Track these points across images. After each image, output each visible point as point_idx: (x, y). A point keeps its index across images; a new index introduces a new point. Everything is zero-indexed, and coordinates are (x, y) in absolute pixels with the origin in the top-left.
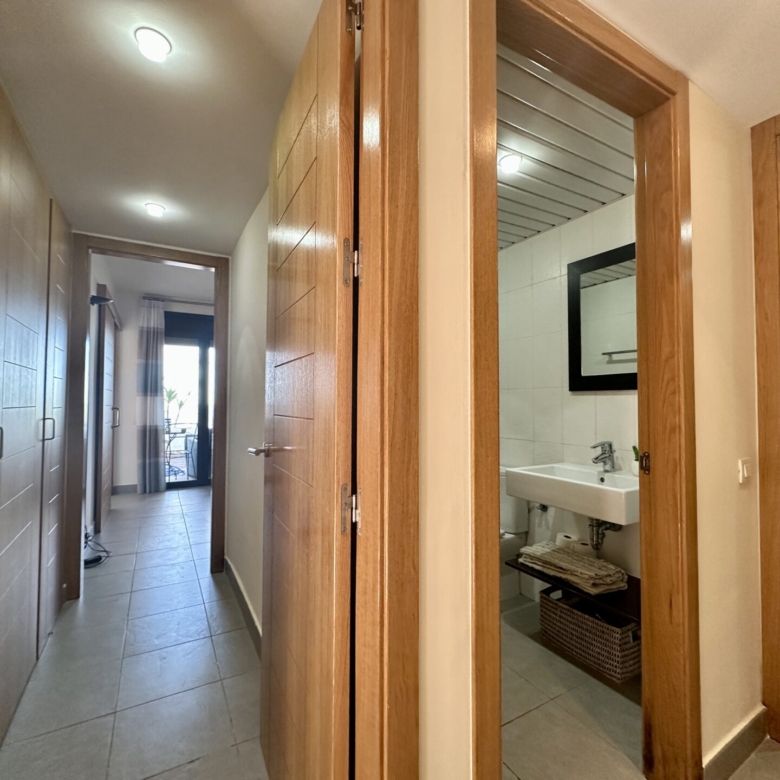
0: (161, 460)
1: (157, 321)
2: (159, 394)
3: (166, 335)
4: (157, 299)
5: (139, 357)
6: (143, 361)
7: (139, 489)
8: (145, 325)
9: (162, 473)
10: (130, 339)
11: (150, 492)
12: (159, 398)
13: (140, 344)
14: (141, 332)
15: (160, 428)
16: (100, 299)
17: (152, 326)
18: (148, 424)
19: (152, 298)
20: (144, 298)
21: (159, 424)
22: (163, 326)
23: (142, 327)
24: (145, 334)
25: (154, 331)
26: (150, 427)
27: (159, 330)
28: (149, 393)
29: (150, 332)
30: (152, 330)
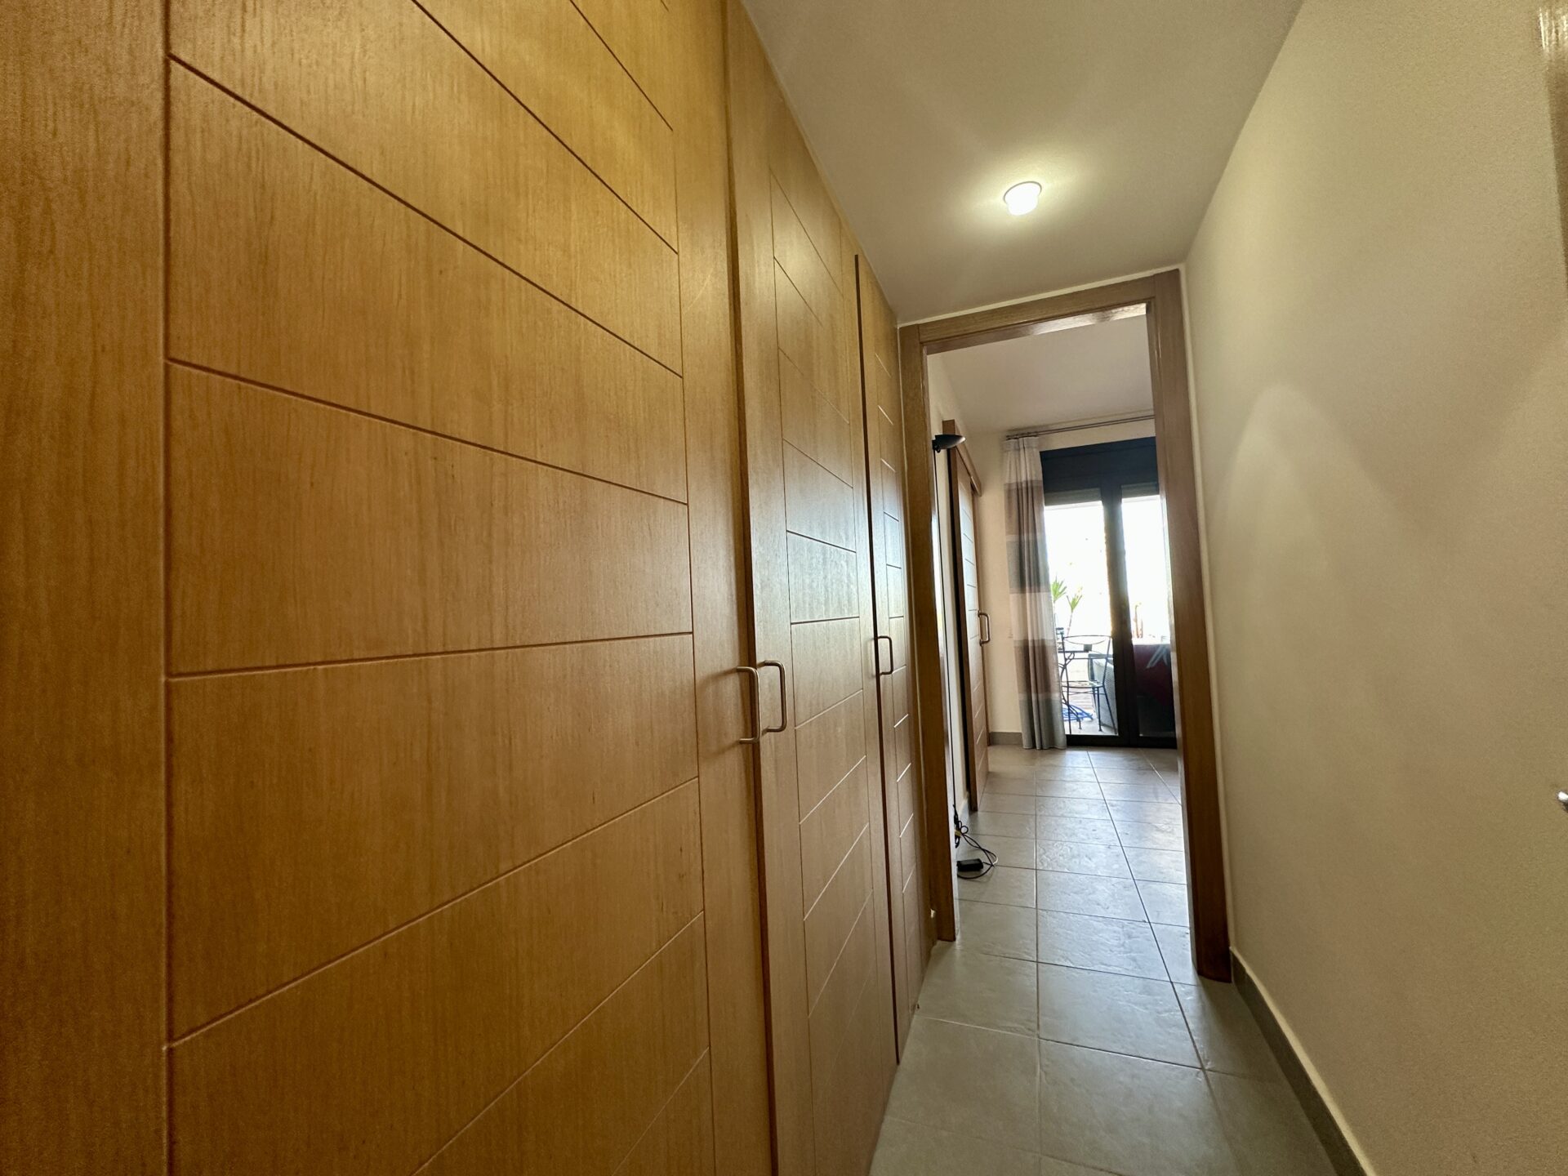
0: (1056, 696)
1: (1029, 469)
2: (1043, 587)
3: (1046, 491)
4: (1028, 435)
5: (1008, 533)
6: (1014, 538)
7: (1025, 741)
8: (1013, 481)
9: (1058, 717)
10: (994, 502)
11: (1042, 748)
12: (1043, 595)
13: (1009, 512)
14: (1009, 492)
15: (1049, 644)
16: (946, 440)
17: (1023, 479)
18: (1030, 639)
19: (1018, 435)
20: (1009, 438)
21: (1048, 637)
22: (1040, 477)
23: (1010, 485)
24: (1014, 495)
25: (1027, 488)
26: (1033, 641)
27: (1034, 485)
28: (1027, 588)
29: (1022, 490)
30: (1024, 485)
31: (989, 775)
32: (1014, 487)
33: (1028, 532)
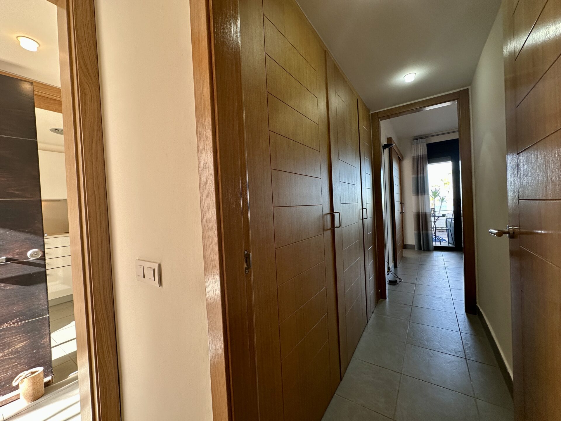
0: (430, 232)
1: (422, 150)
2: (426, 193)
3: (428, 159)
4: (422, 138)
5: (413, 174)
6: (415, 176)
7: (416, 247)
8: (415, 155)
9: (430, 239)
10: (408, 165)
11: (424, 250)
12: (426, 196)
13: (413, 167)
14: (413, 159)
15: (428, 214)
16: (388, 145)
17: (420, 154)
18: (420, 211)
19: (418, 138)
20: (414, 139)
21: (428, 211)
22: (426, 153)
23: (414, 157)
24: (416, 160)
25: (421, 157)
26: (422, 213)
27: (424, 156)
28: (420, 194)
29: (419, 158)
30: (420, 157)
31: (402, 257)
32: (416, 157)
33: (421, 174)
